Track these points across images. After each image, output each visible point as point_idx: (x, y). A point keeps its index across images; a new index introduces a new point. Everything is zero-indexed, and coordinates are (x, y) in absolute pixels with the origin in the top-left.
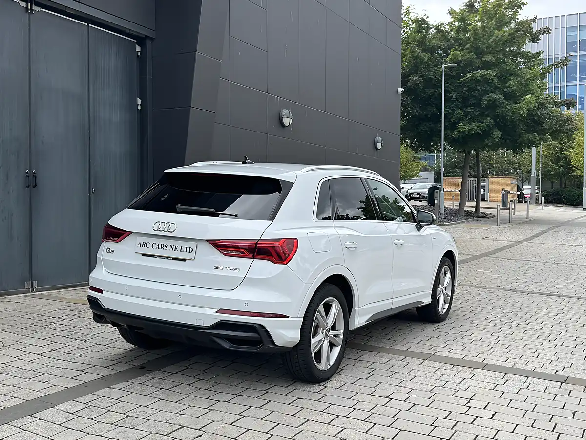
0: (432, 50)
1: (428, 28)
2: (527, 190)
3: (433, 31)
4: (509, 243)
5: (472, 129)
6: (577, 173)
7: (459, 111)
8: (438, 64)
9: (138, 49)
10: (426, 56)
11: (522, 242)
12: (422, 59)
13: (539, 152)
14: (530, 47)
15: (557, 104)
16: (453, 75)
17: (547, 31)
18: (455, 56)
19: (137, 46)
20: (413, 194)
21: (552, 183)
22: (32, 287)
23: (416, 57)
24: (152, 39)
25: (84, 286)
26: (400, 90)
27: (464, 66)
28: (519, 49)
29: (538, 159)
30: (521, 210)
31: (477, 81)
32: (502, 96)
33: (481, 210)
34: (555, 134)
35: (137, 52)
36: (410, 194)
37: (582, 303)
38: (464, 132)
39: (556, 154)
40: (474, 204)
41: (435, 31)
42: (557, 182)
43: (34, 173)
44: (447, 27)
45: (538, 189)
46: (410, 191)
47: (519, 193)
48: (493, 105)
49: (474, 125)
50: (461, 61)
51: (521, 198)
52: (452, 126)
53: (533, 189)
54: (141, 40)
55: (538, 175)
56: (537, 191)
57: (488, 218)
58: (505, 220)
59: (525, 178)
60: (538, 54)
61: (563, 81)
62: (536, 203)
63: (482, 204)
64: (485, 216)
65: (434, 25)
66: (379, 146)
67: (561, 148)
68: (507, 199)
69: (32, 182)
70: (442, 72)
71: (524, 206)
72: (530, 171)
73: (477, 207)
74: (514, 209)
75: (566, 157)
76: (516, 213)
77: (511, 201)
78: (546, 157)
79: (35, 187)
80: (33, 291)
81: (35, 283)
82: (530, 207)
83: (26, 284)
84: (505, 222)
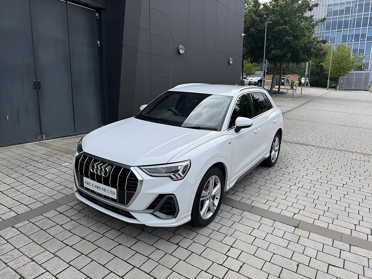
0: (261, 16)
1: (259, 5)
2: (303, 81)
3: (262, 7)
4: (290, 109)
5: (278, 53)
6: (326, 73)
7: (272, 45)
8: (263, 23)
9: (97, 15)
10: (258, 19)
11: (296, 108)
12: (256, 20)
13: (310, 63)
14: (308, 14)
15: (318, 42)
16: (271, 27)
17: (316, 5)
18: (271, 19)
19: (96, 13)
20: (252, 82)
21: (315, 77)
22: (42, 138)
23: (253, 19)
24: (104, 9)
25: (72, 136)
26: (243, 35)
27: (275, 23)
28: (302, 14)
29: (309, 66)
30: (298, 90)
31: (281, 31)
32: (292, 38)
33: (281, 90)
34: (316, 56)
35: (97, 16)
36: (251, 82)
37: (319, 151)
38: (274, 54)
39: (317, 64)
40: (277, 87)
41: (263, 7)
42: (317, 77)
43: (38, 81)
44: (269, 4)
45: (308, 79)
46: (251, 81)
47: (299, 82)
48: (288, 42)
49: (279, 51)
50: (274, 21)
51: (300, 84)
52: (268, 52)
53: (305, 80)
54: (99, 10)
55: (308, 73)
56: (307, 81)
57: (283, 94)
58: (291, 95)
59: (302, 75)
60: (312, 17)
61: (324, 30)
62: (307, 86)
63: (282, 87)
64: (282, 93)
65: (263, 3)
66: (231, 62)
67: (320, 62)
68: (293, 84)
69: (37, 86)
70: (265, 26)
71: (300, 88)
72: (305, 72)
73: (279, 88)
74: (296, 90)
75: (321, 66)
76: (297, 91)
77: (295, 86)
78: (313, 65)
79: (39, 88)
80: (42, 140)
81: (44, 136)
82: (303, 88)
83: (39, 137)
84: (291, 96)
